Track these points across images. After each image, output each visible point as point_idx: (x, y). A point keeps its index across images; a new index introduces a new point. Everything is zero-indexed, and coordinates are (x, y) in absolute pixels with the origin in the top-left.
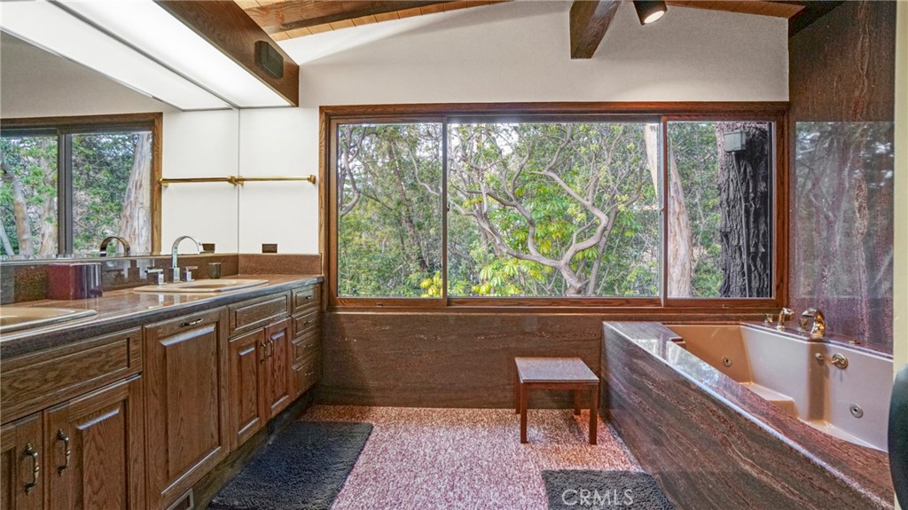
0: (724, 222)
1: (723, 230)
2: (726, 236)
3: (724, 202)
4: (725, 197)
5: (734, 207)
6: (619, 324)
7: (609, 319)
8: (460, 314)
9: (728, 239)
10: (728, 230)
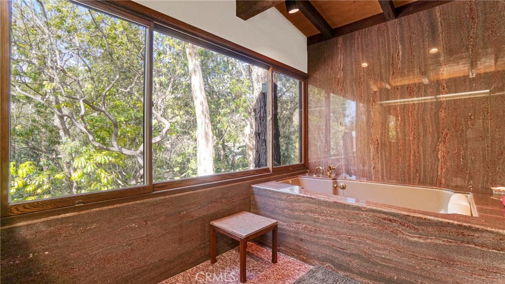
0: (257, 128)
1: (257, 132)
2: (259, 135)
3: (258, 118)
4: (259, 115)
5: (263, 120)
6: (260, 184)
7: (254, 183)
8: (167, 197)
9: (259, 136)
10: (260, 132)
